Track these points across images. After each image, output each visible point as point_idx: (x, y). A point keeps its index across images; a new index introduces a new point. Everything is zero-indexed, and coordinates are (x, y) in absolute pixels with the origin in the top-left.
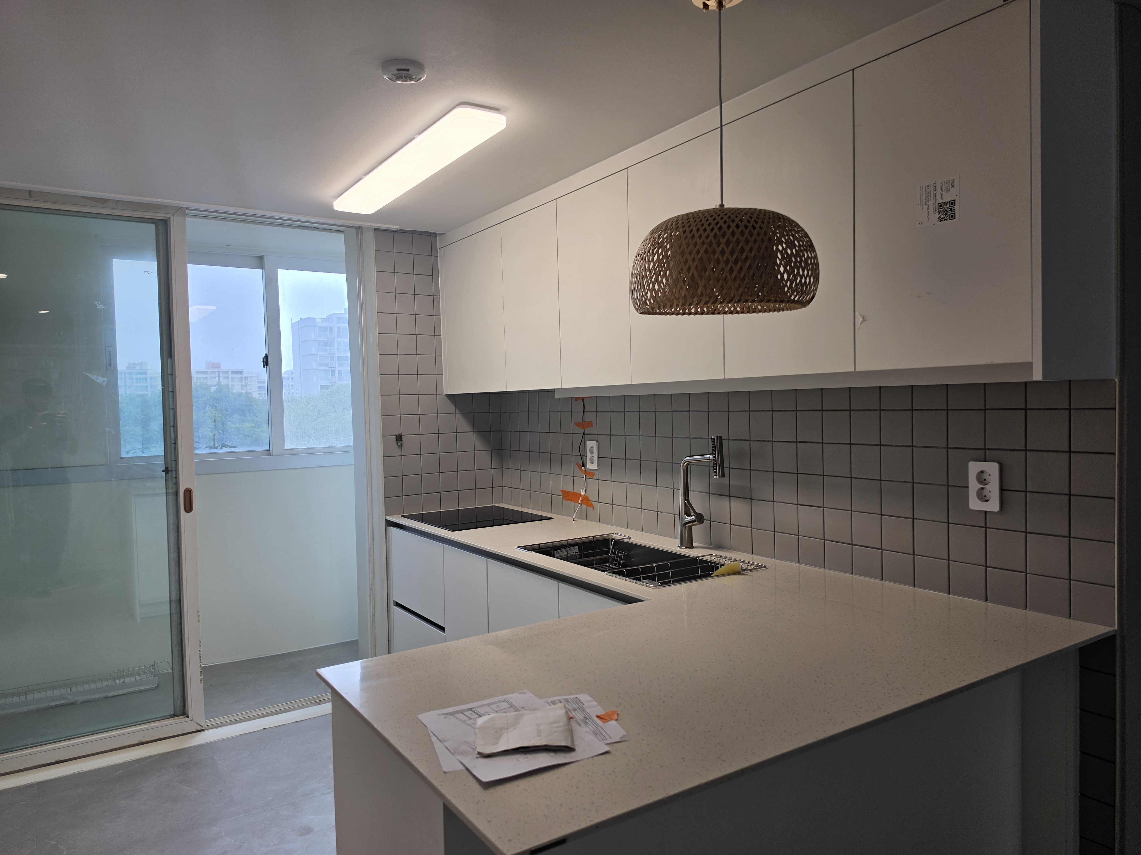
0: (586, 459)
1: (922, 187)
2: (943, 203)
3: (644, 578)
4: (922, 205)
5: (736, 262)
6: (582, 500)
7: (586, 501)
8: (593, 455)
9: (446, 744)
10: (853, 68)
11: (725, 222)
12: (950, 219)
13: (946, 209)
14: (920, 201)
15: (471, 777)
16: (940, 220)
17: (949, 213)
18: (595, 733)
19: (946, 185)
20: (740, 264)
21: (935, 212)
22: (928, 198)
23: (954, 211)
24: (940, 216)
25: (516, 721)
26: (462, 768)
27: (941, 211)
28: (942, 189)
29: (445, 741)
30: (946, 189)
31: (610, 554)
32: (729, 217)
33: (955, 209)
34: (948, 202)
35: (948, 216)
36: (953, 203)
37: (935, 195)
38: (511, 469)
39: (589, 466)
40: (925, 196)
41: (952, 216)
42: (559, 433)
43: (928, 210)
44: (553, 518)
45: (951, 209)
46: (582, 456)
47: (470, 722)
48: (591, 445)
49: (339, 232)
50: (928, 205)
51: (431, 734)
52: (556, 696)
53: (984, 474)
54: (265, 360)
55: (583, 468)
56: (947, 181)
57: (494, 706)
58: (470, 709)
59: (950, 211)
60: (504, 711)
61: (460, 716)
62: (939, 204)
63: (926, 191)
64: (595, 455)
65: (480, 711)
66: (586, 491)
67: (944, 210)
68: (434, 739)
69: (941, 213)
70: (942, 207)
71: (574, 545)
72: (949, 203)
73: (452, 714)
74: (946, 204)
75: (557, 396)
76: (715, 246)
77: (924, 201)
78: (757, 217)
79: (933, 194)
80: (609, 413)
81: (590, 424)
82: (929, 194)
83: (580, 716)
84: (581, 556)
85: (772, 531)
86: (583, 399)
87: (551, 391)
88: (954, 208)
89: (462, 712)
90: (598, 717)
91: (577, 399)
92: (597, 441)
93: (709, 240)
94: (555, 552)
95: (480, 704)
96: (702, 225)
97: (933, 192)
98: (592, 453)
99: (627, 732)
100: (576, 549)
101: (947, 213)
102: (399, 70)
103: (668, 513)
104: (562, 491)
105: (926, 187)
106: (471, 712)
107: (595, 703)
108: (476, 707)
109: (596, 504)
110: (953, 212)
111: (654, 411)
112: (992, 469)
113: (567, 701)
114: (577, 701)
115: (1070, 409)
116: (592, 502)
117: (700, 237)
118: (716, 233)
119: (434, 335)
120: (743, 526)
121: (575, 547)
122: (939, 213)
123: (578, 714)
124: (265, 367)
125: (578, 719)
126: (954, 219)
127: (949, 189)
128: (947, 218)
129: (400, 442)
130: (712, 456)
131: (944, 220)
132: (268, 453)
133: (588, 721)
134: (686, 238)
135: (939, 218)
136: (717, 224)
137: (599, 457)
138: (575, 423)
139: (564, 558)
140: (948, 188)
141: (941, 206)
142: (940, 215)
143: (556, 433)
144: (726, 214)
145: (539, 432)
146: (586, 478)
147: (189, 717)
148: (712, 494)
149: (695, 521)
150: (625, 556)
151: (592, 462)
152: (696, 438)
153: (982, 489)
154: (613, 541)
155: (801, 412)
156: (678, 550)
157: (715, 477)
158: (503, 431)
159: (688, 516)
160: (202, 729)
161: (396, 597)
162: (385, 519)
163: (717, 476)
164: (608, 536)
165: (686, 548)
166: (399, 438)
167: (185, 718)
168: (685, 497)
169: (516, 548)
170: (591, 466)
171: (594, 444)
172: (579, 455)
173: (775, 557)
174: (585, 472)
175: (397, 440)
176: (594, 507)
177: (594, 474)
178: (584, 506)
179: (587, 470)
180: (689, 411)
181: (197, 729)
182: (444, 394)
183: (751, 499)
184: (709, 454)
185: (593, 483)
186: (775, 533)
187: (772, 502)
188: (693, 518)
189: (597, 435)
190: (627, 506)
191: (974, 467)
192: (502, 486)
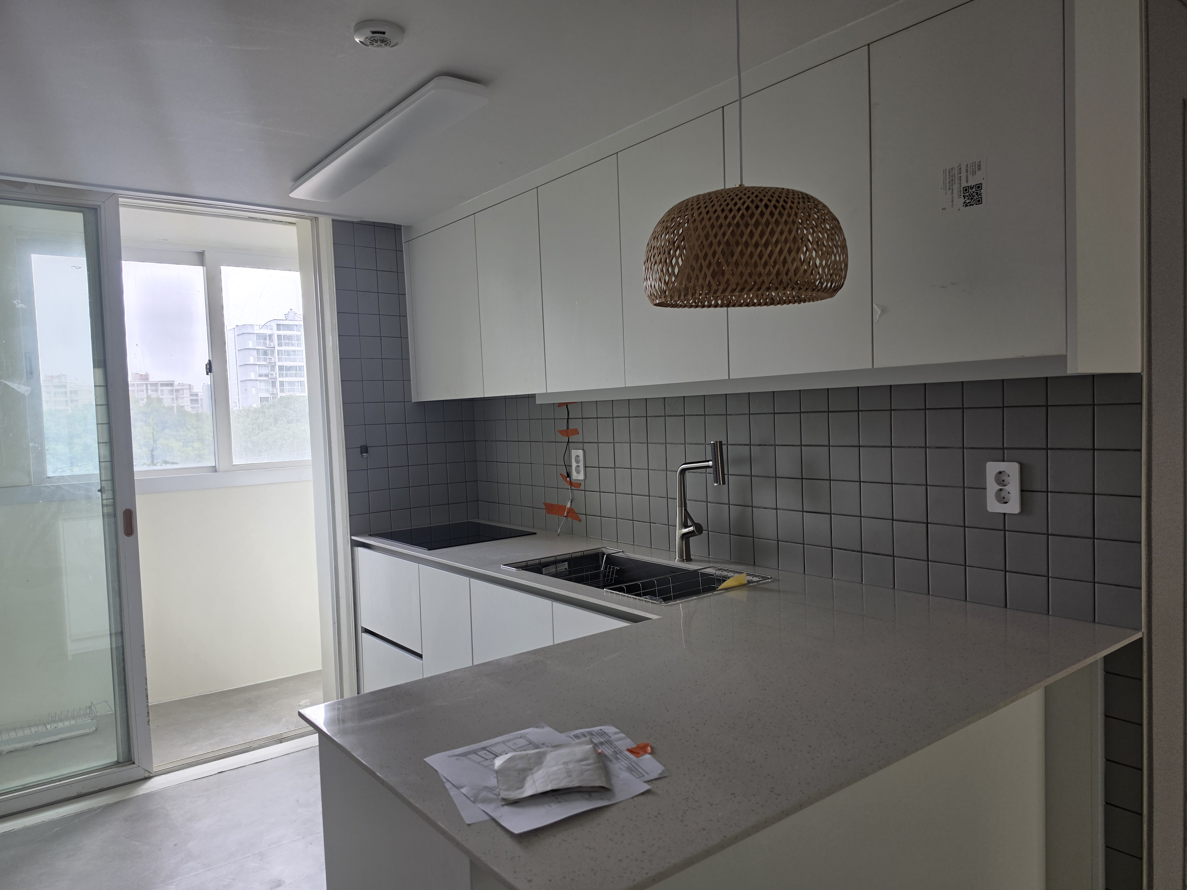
0: (571, 469)
1: (946, 170)
2: (968, 187)
3: (645, 594)
4: (946, 190)
5: (766, 245)
6: (568, 513)
7: (572, 513)
8: (578, 465)
9: (463, 790)
10: (868, 42)
11: (752, 201)
12: (976, 204)
13: (972, 193)
14: (944, 185)
15: (498, 829)
16: (965, 205)
17: (975, 198)
18: (630, 769)
19: (972, 168)
20: (770, 249)
21: (960, 197)
22: (952, 182)
23: (981, 196)
24: (966, 201)
25: (539, 759)
26: (487, 818)
27: (966, 195)
28: (967, 171)
29: (462, 787)
30: (972, 172)
31: (602, 569)
32: (757, 196)
33: (981, 194)
34: (974, 185)
35: (974, 201)
36: (979, 187)
37: (959, 178)
38: (487, 481)
39: (575, 476)
40: (949, 179)
41: (979, 201)
42: (541, 442)
43: (952, 194)
44: (535, 533)
45: (977, 193)
46: (567, 465)
47: (486, 763)
48: (577, 453)
49: (292, 224)
50: (952, 189)
51: (444, 780)
52: (577, 729)
53: (1002, 474)
54: (208, 367)
55: (568, 479)
56: (973, 163)
57: (510, 744)
58: (484, 748)
59: (977, 196)
60: (523, 748)
61: (474, 757)
62: (964, 188)
63: (949, 175)
64: (581, 464)
65: (495, 749)
66: (571, 503)
67: (969, 194)
68: (448, 786)
69: (966, 198)
70: (967, 191)
71: (563, 561)
72: (975, 187)
73: (464, 755)
74: (972, 188)
75: (538, 402)
76: (742, 227)
77: (948, 185)
78: (786, 197)
79: (958, 178)
80: (596, 419)
81: (576, 432)
82: (953, 178)
83: (609, 751)
84: (570, 573)
85: (776, 541)
86: (567, 404)
87: (533, 397)
88: (980, 192)
89: (475, 752)
90: (629, 750)
91: (560, 405)
92: (583, 450)
93: (735, 222)
94: (544, 569)
95: (493, 743)
96: (728, 205)
97: (958, 175)
98: (577, 462)
99: (665, 766)
100: (566, 565)
101: (973, 197)
102: (373, 33)
103: (662, 524)
104: (545, 504)
105: (950, 169)
106: (485, 752)
107: (622, 735)
108: (491, 746)
109: (583, 517)
110: (980, 197)
111: (645, 417)
112: (1012, 469)
113: (591, 734)
114: (603, 734)
115: (1094, 405)
116: (578, 515)
117: (726, 218)
118: (743, 214)
119: (401, 337)
120: (743, 536)
121: (565, 563)
122: (965, 198)
123: (606, 749)
124: (208, 375)
125: (608, 754)
126: (981, 203)
127: (975, 172)
128: (973, 203)
129: (365, 454)
130: (712, 462)
131: (970, 205)
132: (214, 469)
133: (618, 756)
134: (710, 219)
135: (964, 203)
136: (744, 203)
137: (585, 467)
138: (559, 431)
139: (554, 574)
140: (974, 171)
141: (966, 190)
142: (965, 199)
143: (538, 442)
144: (753, 193)
145: (518, 441)
146: (572, 489)
147: (135, 764)
148: (710, 502)
149: (693, 532)
150: (617, 570)
151: (578, 472)
152: (691, 444)
153: (1001, 490)
154: (605, 556)
155: (806, 414)
156: (676, 562)
157: (715, 484)
158: (477, 441)
159: (686, 527)
160: (151, 775)
161: (365, 623)
162: (351, 539)
163: (717, 483)
164: (599, 551)
165: (685, 562)
166: (364, 449)
167: (130, 764)
168: (682, 507)
169: (502, 566)
170: (578, 476)
171: (580, 453)
172: (563, 465)
173: (779, 568)
174: (571, 483)
175: (362, 453)
176: (580, 521)
177: (580, 484)
178: (570, 519)
179: (573, 481)
180: (684, 416)
181: (145, 776)
182: (412, 402)
183: (752, 507)
184: (708, 461)
185: (579, 495)
186: (779, 542)
187: (775, 509)
188: (691, 529)
189: (583, 443)
190: (616, 518)
191: (992, 468)
192: (478, 501)
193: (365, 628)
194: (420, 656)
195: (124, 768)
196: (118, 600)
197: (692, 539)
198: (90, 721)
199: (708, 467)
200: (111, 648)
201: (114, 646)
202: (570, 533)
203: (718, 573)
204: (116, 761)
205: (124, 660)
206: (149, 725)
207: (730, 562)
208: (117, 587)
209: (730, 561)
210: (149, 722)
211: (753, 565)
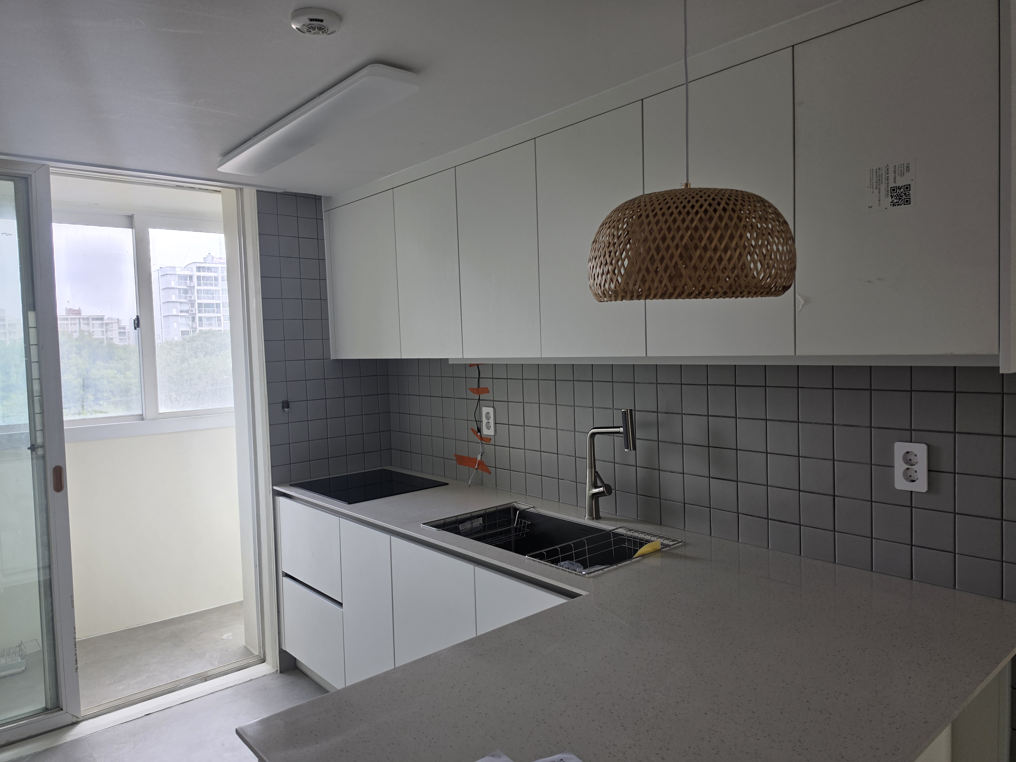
0: (481, 425)
1: (873, 169)
2: (896, 187)
4: (873, 189)
5: (726, 250)
6: (478, 465)
7: (482, 466)
8: (489, 421)
10: (793, 44)
11: (710, 205)
12: (904, 204)
13: (900, 193)
14: (871, 184)
16: (893, 204)
17: (903, 198)
19: (900, 169)
20: (729, 253)
21: (887, 196)
22: (879, 181)
23: (910, 196)
24: (893, 200)
27: (894, 195)
28: (895, 172)
30: (900, 173)
31: (515, 525)
32: (714, 199)
33: (910, 194)
34: (902, 186)
35: (902, 201)
36: (908, 187)
37: (887, 179)
38: (400, 432)
39: (486, 432)
40: (876, 179)
41: (907, 201)
42: (452, 398)
43: (879, 193)
44: (448, 484)
45: (905, 194)
46: (478, 421)
48: (487, 410)
49: (217, 192)
50: (879, 188)
53: (910, 454)
54: (136, 322)
55: (479, 434)
56: (901, 165)
59: (905, 196)
62: (891, 188)
63: (876, 175)
64: (492, 421)
66: (481, 456)
67: (897, 194)
69: (894, 197)
70: (895, 192)
71: (478, 517)
72: (903, 188)
74: (900, 189)
75: (450, 362)
76: (701, 231)
77: (875, 184)
78: (742, 200)
79: (885, 178)
80: (506, 380)
81: (486, 391)
82: (880, 178)
84: (484, 528)
85: (682, 503)
86: (478, 366)
87: (447, 360)
88: (909, 192)
91: (471, 365)
92: (493, 407)
93: (694, 225)
94: (460, 526)
96: (684, 207)
97: (885, 176)
98: (488, 418)
101: (901, 197)
102: (310, 20)
103: (570, 481)
104: (456, 455)
105: (877, 169)
109: (492, 470)
110: (908, 197)
111: (554, 380)
112: (919, 450)
115: (1003, 394)
116: (488, 467)
117: (683, 221)
118: (701, 217)
119: (321, 299)
120: (650, 497)
121: (479, 519)
122: (892, 197)
124: (136, 330)
126: (910, 204)
127: (904, 173)
128: (901, 203)
129: (286, 409)
130: (622, 429)
131: (898, 205)
132: (141, 417)
134: (666, 221)
135: (892, 202)
136: (701, 206)
137: (495, 423)
138: (470, 389)
140: (902, 172)
141: (894, 190)
142: (893, 199)
143: (449, 398)
144: (709, 196)
145: (430, 396)
146: (482, 443)
147: (63, 710)
148: (617, 463)
149: (603, 492)
150: (528, 525)
151: (488, 428)
152: (599, 408)
153: (908, 469)
154: (518, 512)
155: (713, 387)
156: (586, 521)
157: (626, 450)
158: (391, 394)
159: (596, 487)
160: (79, 720)
161: (285, 568)
162: (273, 489)
163: (628, 449)
164: (511, 505)
165: (595, 521)
166: (286, 405)
167: (58, 711)
168: (592, 468)
169: (422, 525)
170: (487, 432)
171: (491, 410)
172: (474, 421)
173: (685, 529)
174: (481, 438)
175: (283, 408)
176: (490, 473)
177: (490, 439)
178: (480, 471)
179: (483, 436)
180: (592, 381)
181: (73, 721)
182: (331, 359)
183: (659, 470)
184: (619, 427)
185: (489, 448)
186: (686, 504)
187: (681, 473)
188: (601, 489)
189: (494, 401)
190: (526, 473)
191: (900, 448)
192: (391, 449)
193: (286, 573)
194: (340, 604)
195: (52, 715)
196: (47, 553)
197: (601, 499)
198: (20, 660)
199: (619, 433)
200: (39, 582)
201: (42, 579)
202: (480, 484)
203: (629, 533)
204: (44, 708)
205: (52, 611)
206: (77, 672)
207: (637, 521)
208: (46, 541)
209: (637, 519)
210: (77, 669)
211: (660, 525)
